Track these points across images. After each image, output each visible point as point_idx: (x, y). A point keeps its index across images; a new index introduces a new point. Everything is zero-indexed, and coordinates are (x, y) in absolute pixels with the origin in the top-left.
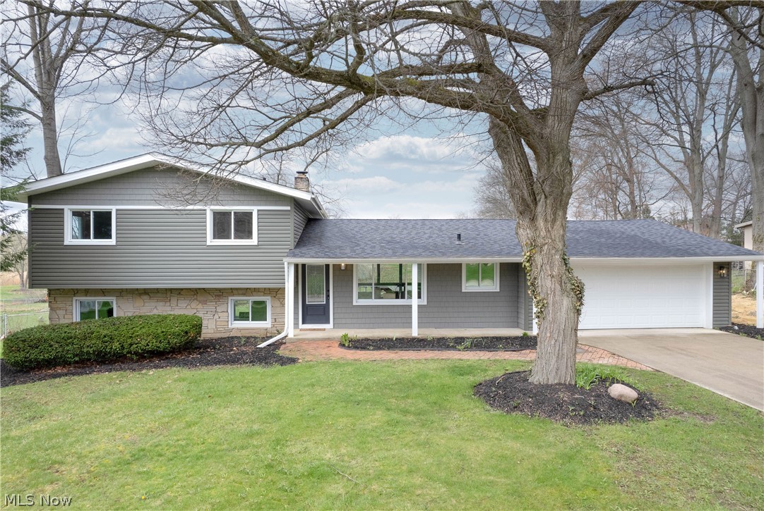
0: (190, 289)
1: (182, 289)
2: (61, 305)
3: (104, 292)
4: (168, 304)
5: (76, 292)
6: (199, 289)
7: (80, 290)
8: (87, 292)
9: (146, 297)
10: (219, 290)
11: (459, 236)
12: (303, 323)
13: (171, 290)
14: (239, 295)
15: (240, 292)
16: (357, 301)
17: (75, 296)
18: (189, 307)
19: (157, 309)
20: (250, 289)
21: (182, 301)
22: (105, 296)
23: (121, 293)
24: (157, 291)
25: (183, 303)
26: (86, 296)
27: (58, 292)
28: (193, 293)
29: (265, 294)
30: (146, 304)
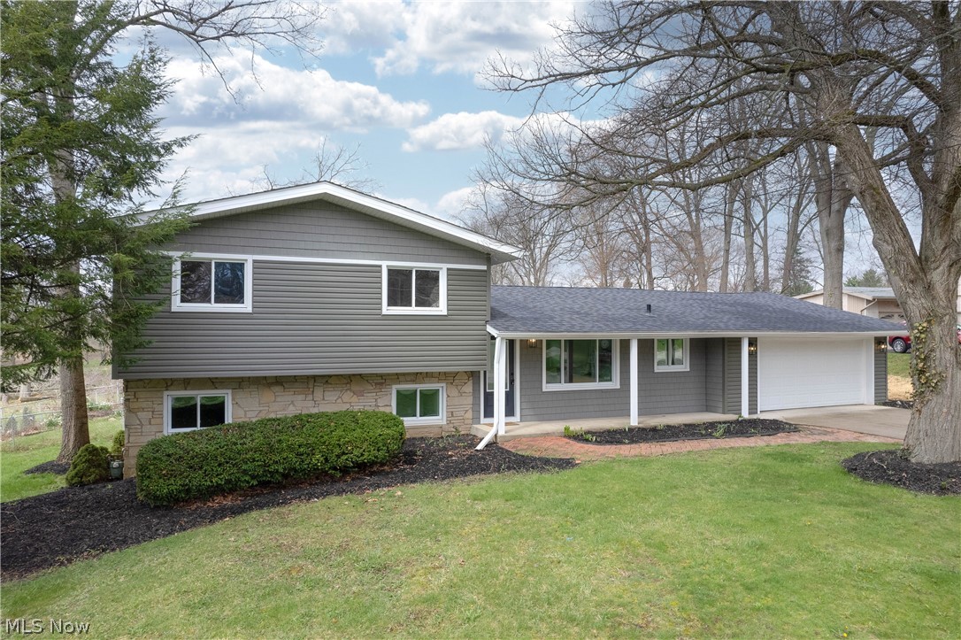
0: (341, 375)
1: (330, 376)
2: (144, 405)
3: (214, 382)
4: (310, 397)
5: (169, 384)
6: (354, 375)
7: (176, 380)
8: (187, 383)
9: (277, 389)
10: (381, 376)
11: (649, 307)
12: (485, 417)
13: (315, 378)
14: (407, 382)
15: (409, 378)
16: (547, 387)
17: (167, 390)
18: (339, 400)
19: (294, 405)
20: (421, 373)
21: (330, 393)
22: (216, 388)
23: (239, 383)
24: (294, 380)
25: (332, 395)
26: (186, 389)
27: (141, 383)
28: (345, 381)
29: (440, 381)
30: (278, 399)
